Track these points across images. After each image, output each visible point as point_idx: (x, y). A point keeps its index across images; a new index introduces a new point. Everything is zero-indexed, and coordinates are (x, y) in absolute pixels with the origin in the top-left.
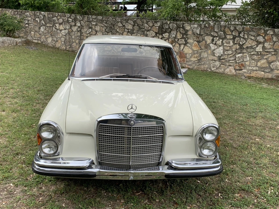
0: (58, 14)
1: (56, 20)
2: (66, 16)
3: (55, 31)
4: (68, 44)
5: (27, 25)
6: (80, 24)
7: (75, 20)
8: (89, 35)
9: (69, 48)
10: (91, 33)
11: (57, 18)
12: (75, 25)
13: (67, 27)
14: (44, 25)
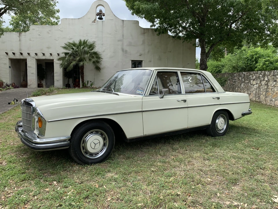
0: (253, 72)
1: (251, 77)
2: (258, 74)
3: (250, 86)
4: (257, 96)
5: (234, 83)
6: (268, 78)
7: (264, 76)
8: (273, 87)
9: (258, 99)
10: (275, 86)
11: (252, 75)
12: (264, 80)
13: (258, 82)
14: (244, 82)
